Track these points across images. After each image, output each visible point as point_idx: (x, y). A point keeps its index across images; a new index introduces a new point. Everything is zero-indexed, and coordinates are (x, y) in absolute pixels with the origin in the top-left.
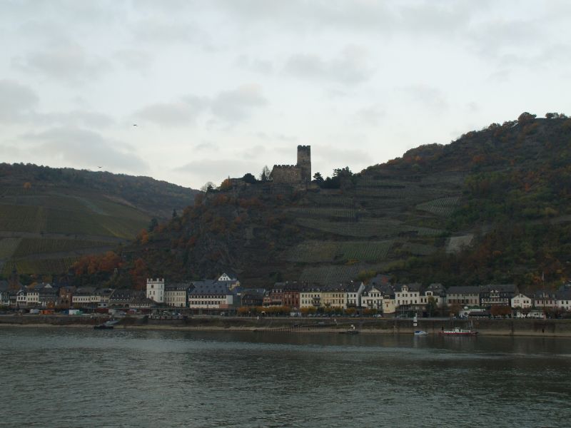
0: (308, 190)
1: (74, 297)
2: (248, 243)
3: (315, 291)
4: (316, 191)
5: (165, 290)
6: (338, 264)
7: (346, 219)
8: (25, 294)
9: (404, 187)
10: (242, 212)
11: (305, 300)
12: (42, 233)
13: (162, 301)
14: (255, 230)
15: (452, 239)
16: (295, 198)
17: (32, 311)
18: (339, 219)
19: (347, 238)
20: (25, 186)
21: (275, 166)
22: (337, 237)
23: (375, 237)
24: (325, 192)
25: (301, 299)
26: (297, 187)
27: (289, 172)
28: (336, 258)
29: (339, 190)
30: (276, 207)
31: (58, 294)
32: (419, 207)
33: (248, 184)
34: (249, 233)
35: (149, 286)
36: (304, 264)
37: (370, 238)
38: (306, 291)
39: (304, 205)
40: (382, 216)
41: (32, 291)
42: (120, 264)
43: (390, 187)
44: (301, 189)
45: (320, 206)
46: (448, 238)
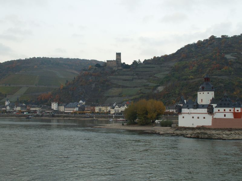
0: (118, 69)
1: (31, 108)
2: (92, 89)
3: (100, 106)
4: (121, 69)
5: (58, 106)
6: (120, 97)
7: (128, 80)
8: (16, 107)
9: (155, 67)
10: (93, 78)
11: (97, 109)
12: (36, 85)
13: (57, 110)
14: (96, 84)
15: (159, 87)
16: (113, 72)
17: (14, 113)
18: (126, 80)
19: (127, 87)
20: (35, 67)
21: (107, 61)
22: (123, 87)
23: (136, 86)
24: (124, 70)
25: (96, 109)
26: (114, 68)
27: (112, 63)
28: (120, 94)
29: (130, 69)
30: (105, 76)
31: (26, 107)
32: (155, 76)
33: (97, 68)
34: (93, 86)
35: (52, 104)
36: (108, 97)
37: (134, 87)
38: (97, 106)
39: (115, 75)
40: (142, 78)
41: (19, 106)
42: (51, 97)
43: (149, 67)
44: (115, 69)
45: (121, 75)
46: (157, 87)
